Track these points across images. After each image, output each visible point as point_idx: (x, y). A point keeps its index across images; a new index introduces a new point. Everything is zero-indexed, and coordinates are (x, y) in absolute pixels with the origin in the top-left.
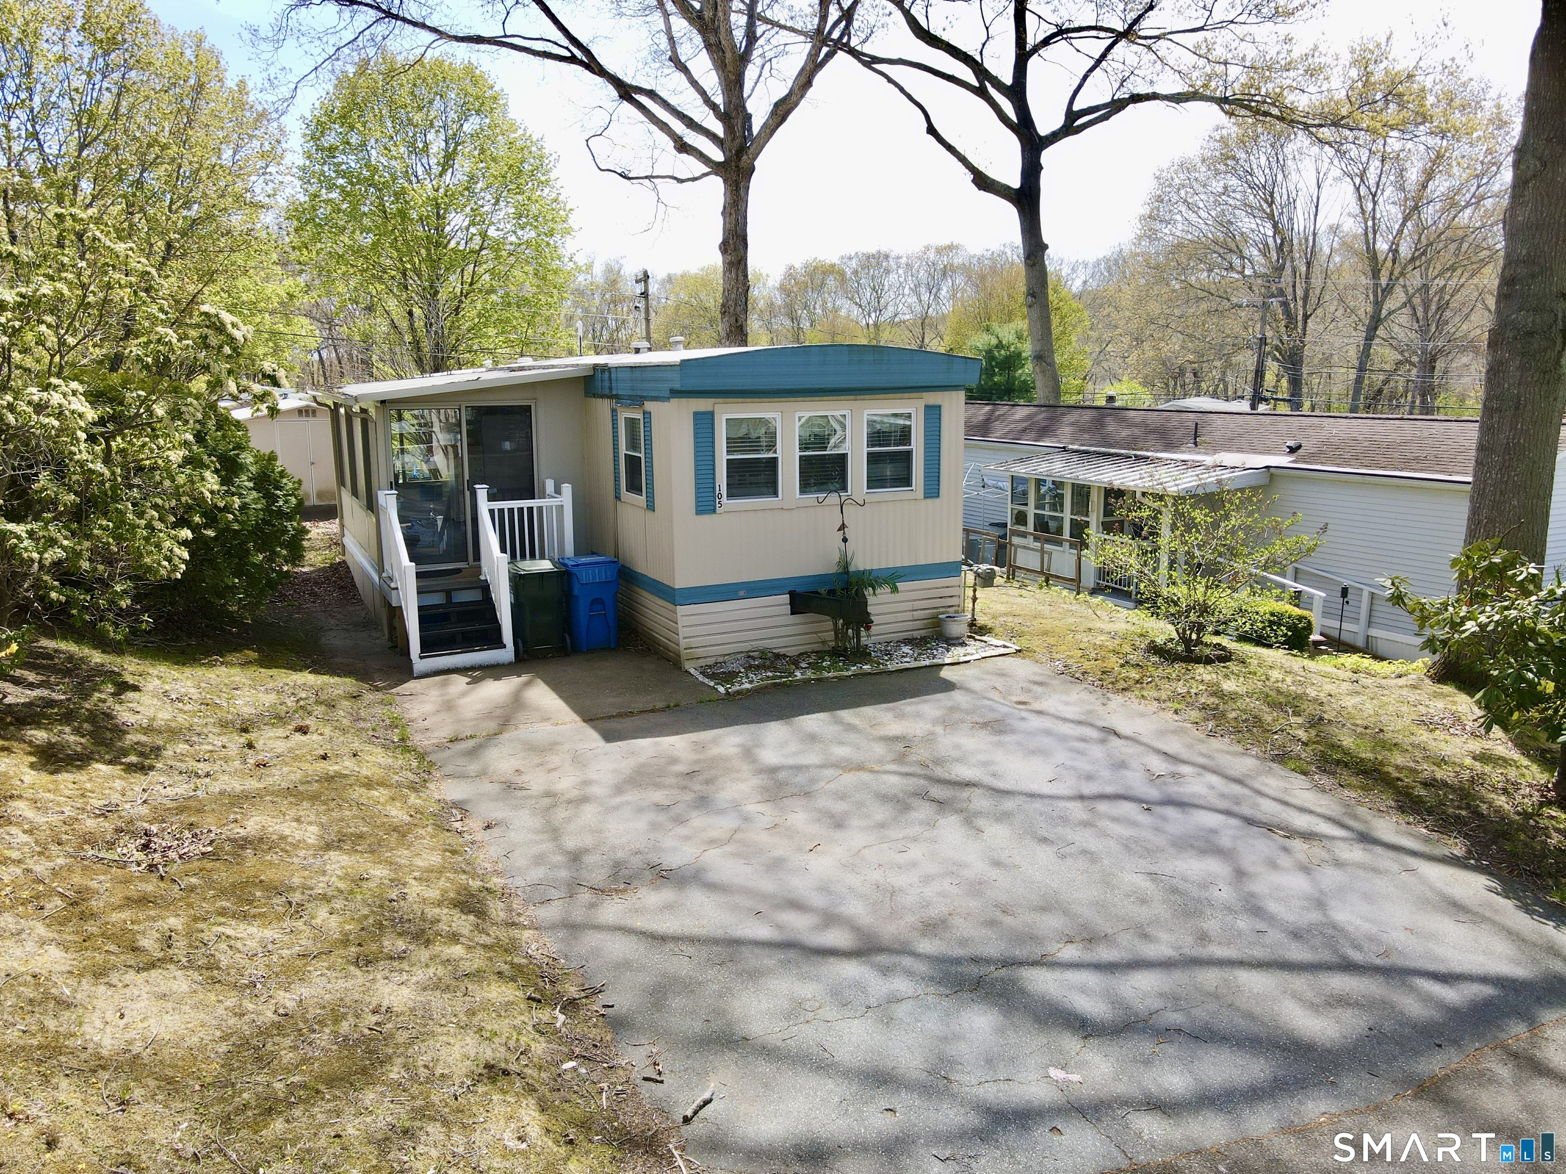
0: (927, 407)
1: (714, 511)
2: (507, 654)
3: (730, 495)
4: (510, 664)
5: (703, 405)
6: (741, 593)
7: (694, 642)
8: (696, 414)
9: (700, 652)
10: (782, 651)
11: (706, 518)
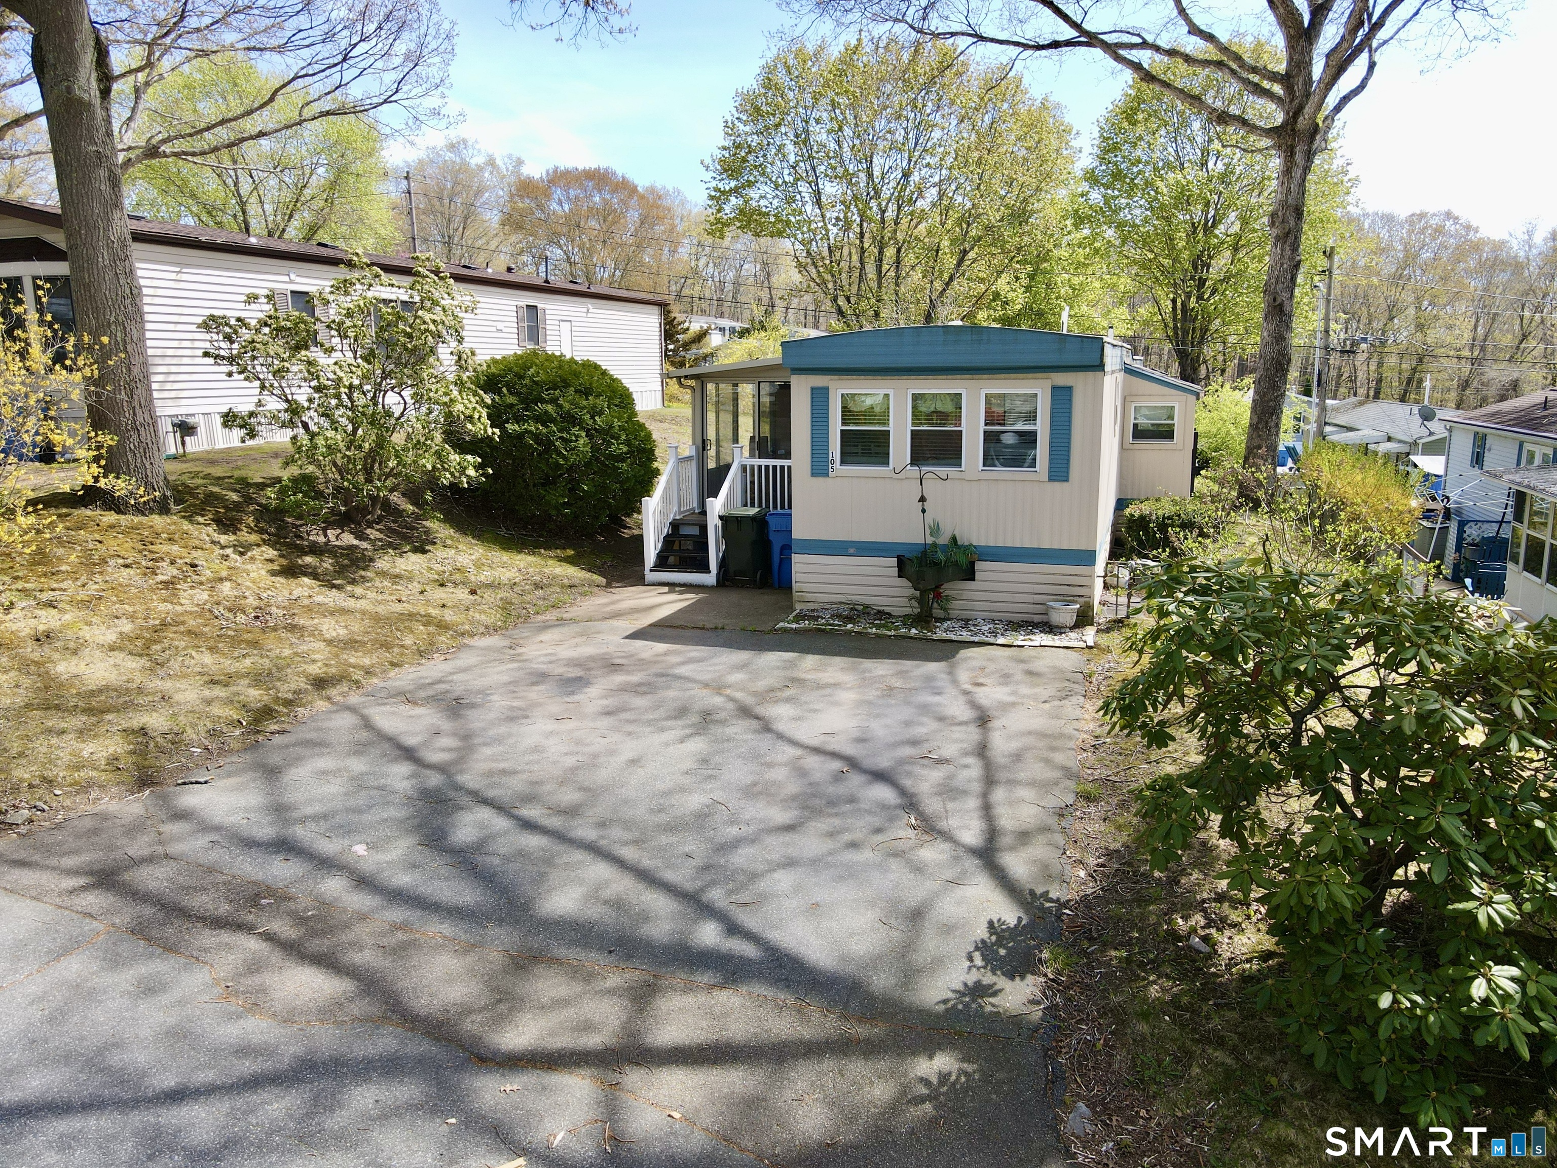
0: (1055, 388)
1: (827, 475)
2: (710, 579)
3: (843, 462)
4: (712, 586)
5: (819, 381)
6: (852, 551)
7: (806, 587)
8: (812, 389)
9: (809, 597)
10: (887, 609)
11: (820, 480)
